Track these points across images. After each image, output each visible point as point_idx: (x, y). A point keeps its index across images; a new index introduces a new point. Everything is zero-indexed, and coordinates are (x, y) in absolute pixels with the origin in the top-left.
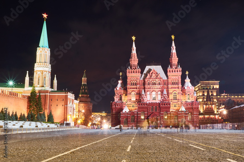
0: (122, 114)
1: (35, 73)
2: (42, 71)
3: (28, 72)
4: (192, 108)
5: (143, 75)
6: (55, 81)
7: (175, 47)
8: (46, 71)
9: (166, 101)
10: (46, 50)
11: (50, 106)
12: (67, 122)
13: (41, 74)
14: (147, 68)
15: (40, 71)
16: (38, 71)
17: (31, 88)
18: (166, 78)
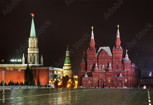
0: (83, 79)
1: (28, 55)
2: (33, 53)
3: (24, 54)
4: (127, 75)
5: (98, 53)
6: (42, 59)
7: (119, 33)
8: (35, 53)
9: (110, 71)
10: (35, 39)
11: (39, 75)
12: (49, 85)
13: (32, 55)
14: (100, 48)
15: (31, 53)
16: (30, 53)
17: (26, 65)
18: (112, 55)
